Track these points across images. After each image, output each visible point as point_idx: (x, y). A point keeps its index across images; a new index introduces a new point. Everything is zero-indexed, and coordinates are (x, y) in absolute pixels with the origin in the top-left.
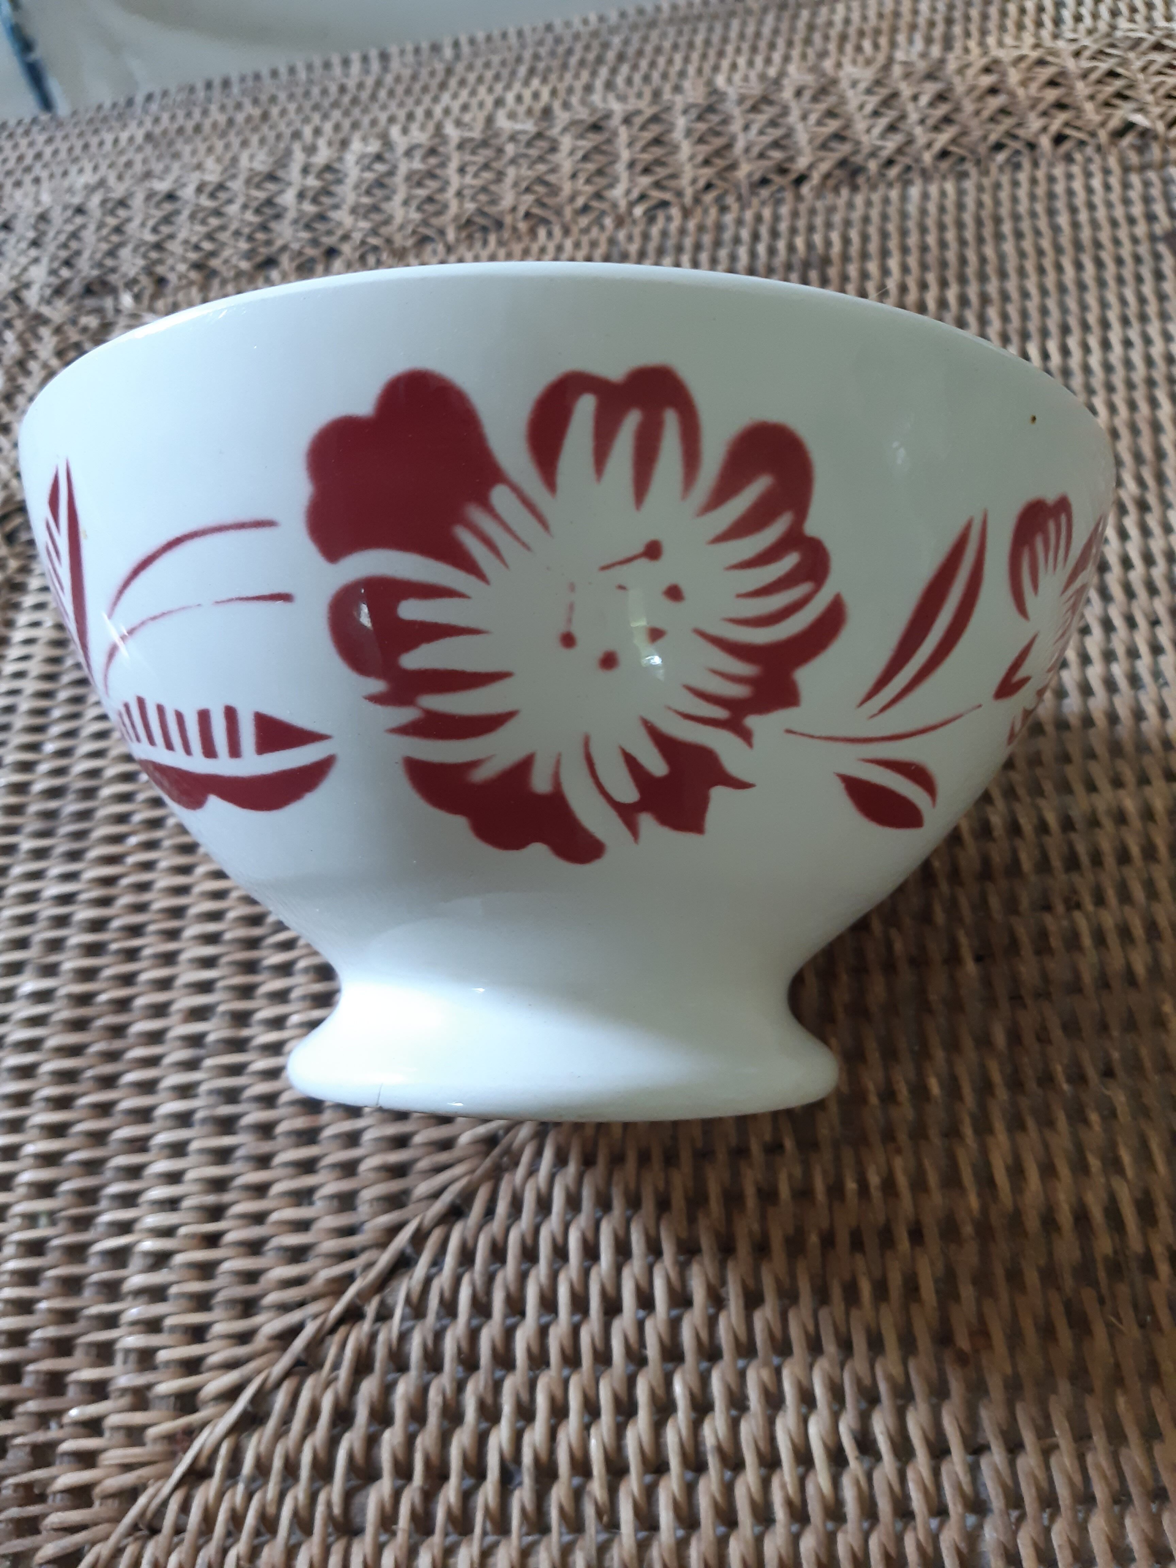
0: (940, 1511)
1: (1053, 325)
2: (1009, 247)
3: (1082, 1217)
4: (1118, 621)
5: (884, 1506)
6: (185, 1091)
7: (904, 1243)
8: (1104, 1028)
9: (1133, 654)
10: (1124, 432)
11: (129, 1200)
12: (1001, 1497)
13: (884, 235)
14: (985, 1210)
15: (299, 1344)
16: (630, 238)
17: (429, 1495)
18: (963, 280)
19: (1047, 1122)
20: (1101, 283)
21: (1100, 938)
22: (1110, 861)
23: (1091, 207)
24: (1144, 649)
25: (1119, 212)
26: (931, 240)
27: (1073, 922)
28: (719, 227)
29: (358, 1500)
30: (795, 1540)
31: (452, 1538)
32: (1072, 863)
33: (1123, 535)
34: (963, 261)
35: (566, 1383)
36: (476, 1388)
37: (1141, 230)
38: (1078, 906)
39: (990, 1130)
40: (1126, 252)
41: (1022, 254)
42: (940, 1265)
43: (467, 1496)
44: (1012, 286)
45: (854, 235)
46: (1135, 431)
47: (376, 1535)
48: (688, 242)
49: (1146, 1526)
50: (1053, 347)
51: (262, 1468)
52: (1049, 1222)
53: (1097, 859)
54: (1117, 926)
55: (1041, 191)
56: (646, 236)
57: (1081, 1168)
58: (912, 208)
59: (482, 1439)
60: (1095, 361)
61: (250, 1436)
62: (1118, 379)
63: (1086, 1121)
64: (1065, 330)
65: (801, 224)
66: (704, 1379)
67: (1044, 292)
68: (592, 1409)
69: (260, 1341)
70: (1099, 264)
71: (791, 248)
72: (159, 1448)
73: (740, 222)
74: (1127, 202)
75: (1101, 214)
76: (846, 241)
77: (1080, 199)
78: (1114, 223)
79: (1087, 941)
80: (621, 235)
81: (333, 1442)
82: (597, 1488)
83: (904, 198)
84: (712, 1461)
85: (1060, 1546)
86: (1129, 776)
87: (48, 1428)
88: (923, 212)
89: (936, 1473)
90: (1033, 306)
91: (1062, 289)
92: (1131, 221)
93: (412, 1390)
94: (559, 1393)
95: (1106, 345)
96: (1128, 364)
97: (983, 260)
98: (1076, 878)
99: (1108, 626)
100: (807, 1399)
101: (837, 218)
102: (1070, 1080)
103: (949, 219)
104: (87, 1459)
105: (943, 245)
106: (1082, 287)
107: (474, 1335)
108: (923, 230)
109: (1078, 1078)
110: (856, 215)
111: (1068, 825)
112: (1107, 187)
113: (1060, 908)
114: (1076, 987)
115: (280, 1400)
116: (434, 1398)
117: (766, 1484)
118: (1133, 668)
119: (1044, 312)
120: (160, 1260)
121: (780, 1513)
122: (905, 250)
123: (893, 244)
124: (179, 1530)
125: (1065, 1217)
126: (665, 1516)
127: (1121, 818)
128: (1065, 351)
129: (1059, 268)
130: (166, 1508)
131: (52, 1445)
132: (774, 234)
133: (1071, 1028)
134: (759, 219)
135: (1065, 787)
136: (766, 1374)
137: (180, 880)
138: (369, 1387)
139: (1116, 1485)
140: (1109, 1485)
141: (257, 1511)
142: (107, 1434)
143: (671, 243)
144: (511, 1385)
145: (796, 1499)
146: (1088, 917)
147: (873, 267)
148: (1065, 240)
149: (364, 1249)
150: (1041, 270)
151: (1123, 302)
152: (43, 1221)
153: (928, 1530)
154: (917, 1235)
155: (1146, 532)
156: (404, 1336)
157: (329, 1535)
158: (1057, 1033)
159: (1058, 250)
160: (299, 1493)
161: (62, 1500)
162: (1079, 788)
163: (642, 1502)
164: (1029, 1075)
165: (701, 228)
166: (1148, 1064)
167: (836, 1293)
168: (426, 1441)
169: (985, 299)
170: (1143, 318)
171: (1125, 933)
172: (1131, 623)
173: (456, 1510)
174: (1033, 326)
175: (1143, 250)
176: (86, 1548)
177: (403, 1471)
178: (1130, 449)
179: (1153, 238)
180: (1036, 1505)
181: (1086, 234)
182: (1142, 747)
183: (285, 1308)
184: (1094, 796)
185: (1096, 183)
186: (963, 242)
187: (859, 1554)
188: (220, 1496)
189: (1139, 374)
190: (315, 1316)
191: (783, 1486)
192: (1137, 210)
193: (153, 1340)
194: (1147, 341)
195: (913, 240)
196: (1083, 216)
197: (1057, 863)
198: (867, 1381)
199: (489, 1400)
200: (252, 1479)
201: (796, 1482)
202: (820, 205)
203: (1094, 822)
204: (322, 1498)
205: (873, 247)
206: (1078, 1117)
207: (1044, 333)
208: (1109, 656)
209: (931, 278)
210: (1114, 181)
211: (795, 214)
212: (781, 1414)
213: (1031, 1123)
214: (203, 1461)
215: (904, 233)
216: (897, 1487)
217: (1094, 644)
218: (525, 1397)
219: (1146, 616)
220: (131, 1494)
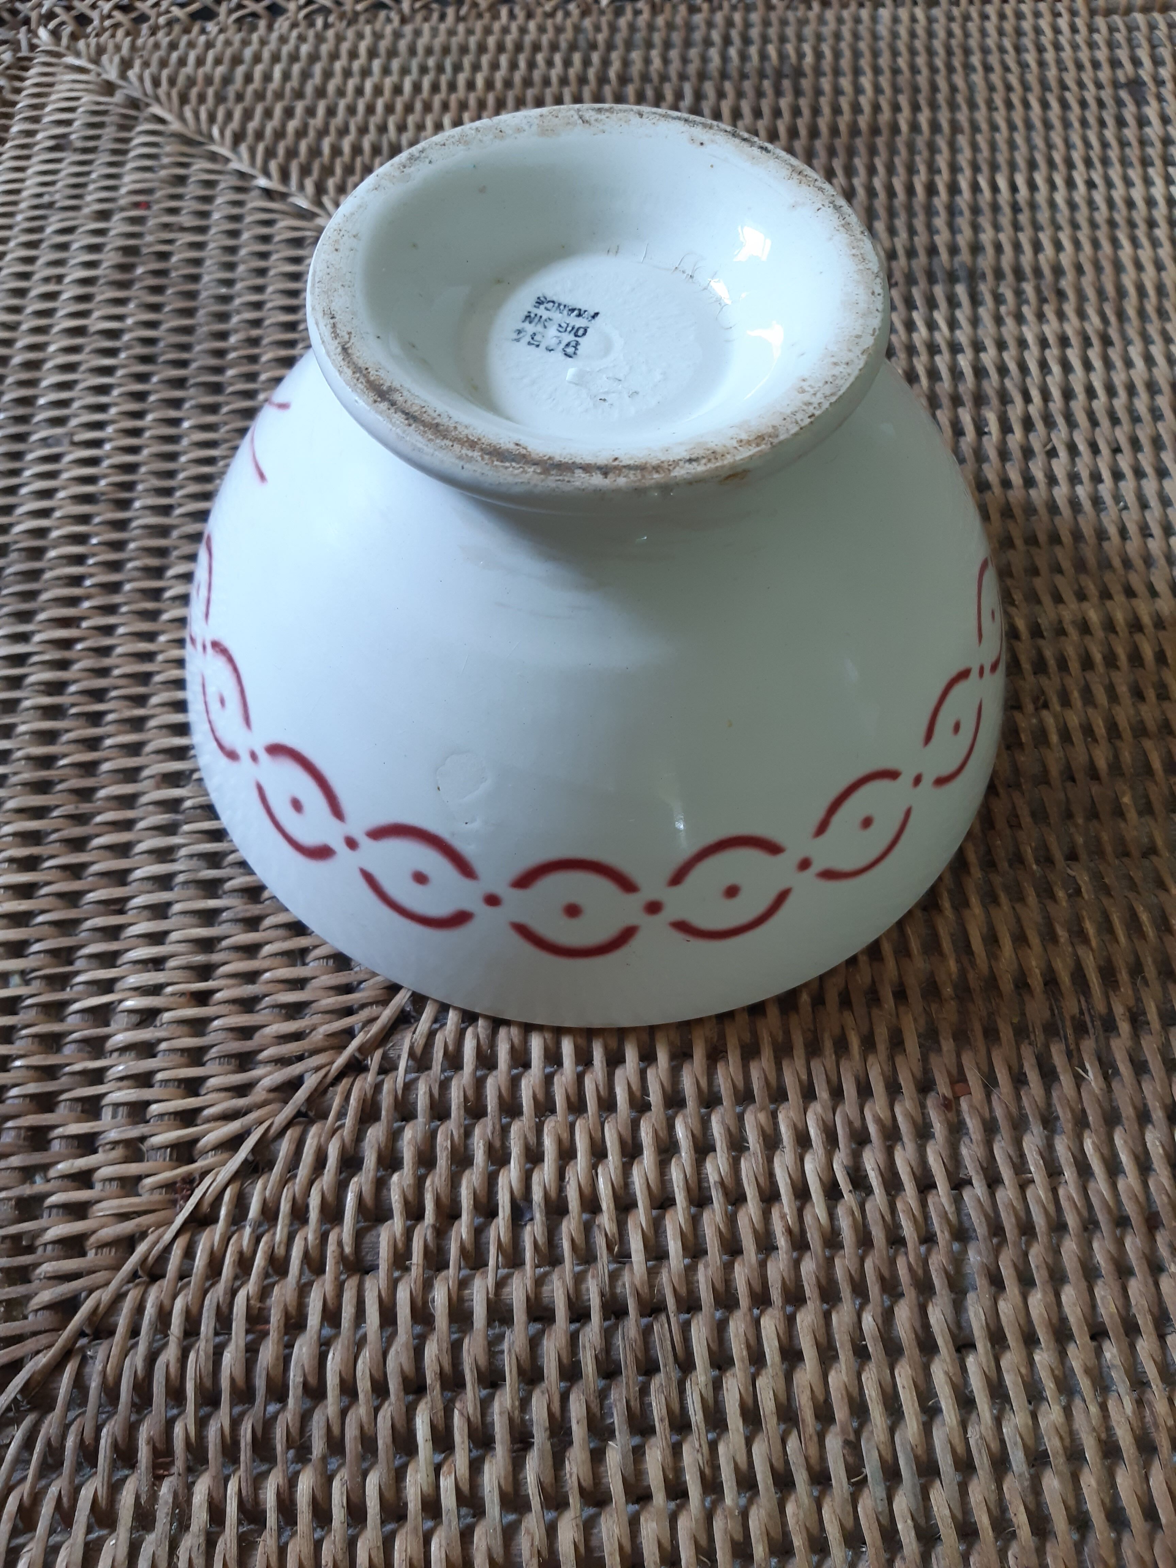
0: (928, 1239)
1: (1020, 159)
2: (977, 78)
3: (1051, 981)
4: (1082, 447)
5: (878, 1234)
6: (164, 854)
7: (889, 1001)
8: (1069, 815)
9: (1096, 478)
10: (1088, 267)
11: (109, 959)
12: (985, 1225)
13: (857, 54)
14: (963, 972)
15: (301, 1095)
16: (597, 28)
17: (441, 1231)
18: (934, 106)
19: (1019, 897)
20: (1067, 125)
21: (1066, 736)
22: (1074, 666)
23: (1058, 47)
24: (1106, 474)
25: (1084, 55)
26: (902, 62)
27: (1041, 721)
28: (690, 28)
29: (368, 1239)
30: (796, 1264)
31: (465, 1272)
32: (1040, 666)
33: (1088, 366)
34: (934, 88)
35: (572, 1127)
36: (484, 1133)
37: (1104, 75)
38: (1046, 706)
39: (966, 904)
40: (1090, 96)
41: (991, 88)
42: (922, 1021)
43: (479, 1232)
44: (981, 116)
45: (826, 49)
46: (1098, 268)
47: (390, 1272)
48: (657, 38)
49: (1112, 1248)
50: (1020, 180)
51: (269, 1214)
52: (1022, 984)
53: (1063, 664)
54: (1081, 726)
55: (1008, 26)
56: (613, 29)
57: (1050, 936)
58: (883, 30)
59: (491, 1180)
60: (1060, 197)
61: (254, 1182)
62: (1082, 217)
63: (1053, 897)
64: (1032, 165)
65: (773, 32)
66: (705, 1123)
67: (1012, 127)
68: (598, 1153)
69: (259, 1094)
70: (1065, 105)
71: (763, 56)
72: (157, 1196)
73: (710, 24)
74: (1092, 45)
75: (1067, 55)
76: (819, 55)
77: (1047, 39)
78: (1080, 67)
79: (1054, 738)
80: (587, 23)
81: (341, 1187)
82: (606, 1220)
83: (874, 19)
84: (716, 1195)
85: (1037, 1267)
86: (1092, 590)
87: (33, 1182)
88: (895, 35)
89: (924, 1204)
90: (1001, 139)
91: (1029, 126)
92: (1096, 65)
93: (419, 1136)
94: (565, 1136)
95: (1070, 184)
96: (1091, 204)
97: (953, 89)
98: (1044, 681)
99: (1073, 450)
100: (803, 1141)
101: (808, 31)
102: (1038, 862)
103: (919, 45)
104: (78, 1210)
105: (914, 70)
106: (1048, 125)
107: (479, 1084)
108: (895, 53)
109: (1047, 860)
110: (827, 30)
111: (1036, 632)
112: (1074, 30)
113: (1030, 707)
114: (1044, 778)
115: (285, 1147)
116: (442, 1144)
117: (766, 1215)
118: (1096, 490)
119: (1012, 145)
120: (148, 1017)
121: (782, 1241)
122: (877, 71)
123: (865, 63)
124: (184, 1275)
125: (1036, 981)
126: (674, 1246)
127: (1085, 628)
128: (1032, 186)
129: (1026, 105)
130: (170, 1253)
131: (41, 1198)
132: (746, 41)
133: (1040, 815)
134: (730, 23)
135: (1033, 598)
136: (762, 1117)
137: (144, 646)
138: (375, 1134)
139: (1085, 1213)
140: (1079, 1213)
141: (265, 1252)
142: (98, 1186)
143: (639, 37)
144: (518, 1130)
145: (796, 1229)
146: (1055, 716)
147: (845, 83)
148: (1032, 78)
149: (363, 1006)
150: (1009, 105)
151: (1088, 145)
152: (16, 980)
153: (918, 1255)
154: (901, 995)
155: (1108, 364)
156: (409, 1086)
157: (341, 1273)
158: (1026, 820)
159: (1026, 87)
160: (310, 1233)
161: (53, 1250)
162: (1046, 600)
163: (650, 1234)
164: (1001, 855)
165: (670, 26)
166: (1109, 849)
167: (828, 1046)
168: (436, 1182)
169: (955, 128)
170: (1105, 162)
171: (1088, 730)
172: (1095, 449)
173: (469, 1246)
174: (1002, 158)
175: (1106, 95)
176: (83, 1295)
177: (415, 1213)
178: (1093, 284)
179: (1116, 85)
180: (1016, 1231)
181: (1052, 73)
182: (1105, 564)
183: (283, 1062)
184: (1061, 606)
185: (1063, 23)
186: (933, 70)
187: (856, 1277)
188: (226, 1240)
189: (1101, 216)
190: (317, 1069)
191: (783, 1217)
192: (1102, 55)
193: (145, 1094)
194: (1110, 184)
195: (884, 61)
196: (1050, 56)
197: (1026, 666)
198: (857, 1124)
199: (497, 1144)
200: (258, 1224)
201: (795, 1212)
202: (791, 16)
203: (1061, 632)
204: (332, 1238)
205: (845, 63)
206: (1047, 893)
207: (1013, 167)
208: (1074, 478)
209: (903, 100)
210: (1080, 22)
211: (766, 23)
212: (778, 1153)
213: (1003, 898)
214: (206, 1207)
215: (876, 54)
216: (888, 1217)
217: (1060, 465)
218: (532, 1140)
219: (1109, 443)
220: (129, 1243)
